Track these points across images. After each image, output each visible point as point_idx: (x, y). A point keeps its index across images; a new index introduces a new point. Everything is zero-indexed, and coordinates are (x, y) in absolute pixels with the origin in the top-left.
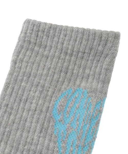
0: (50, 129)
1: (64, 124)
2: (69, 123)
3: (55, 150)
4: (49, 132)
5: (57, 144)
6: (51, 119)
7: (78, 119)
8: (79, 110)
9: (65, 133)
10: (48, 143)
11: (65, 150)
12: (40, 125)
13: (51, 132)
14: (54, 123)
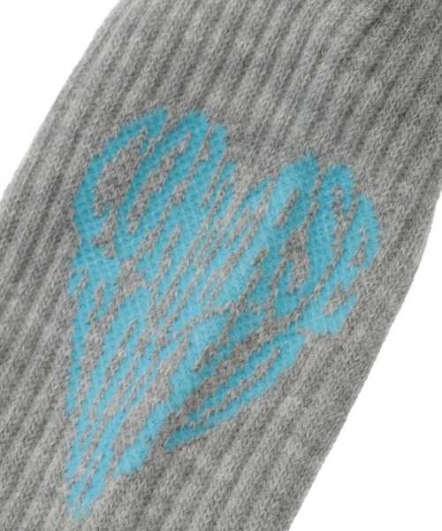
0: (56, 271)
1: (112, 258)
2: (135, 256)
3: (58, 352)
4: (50, 283)
5: (70, 330)
6: (64, 229)
7: (170, 247)
8: (182, 210)
9: (111, 293)
10: (40, 323)
11: (98, 358)
12: (18, 253)
13: (55, 284)
14: (75, 250)
